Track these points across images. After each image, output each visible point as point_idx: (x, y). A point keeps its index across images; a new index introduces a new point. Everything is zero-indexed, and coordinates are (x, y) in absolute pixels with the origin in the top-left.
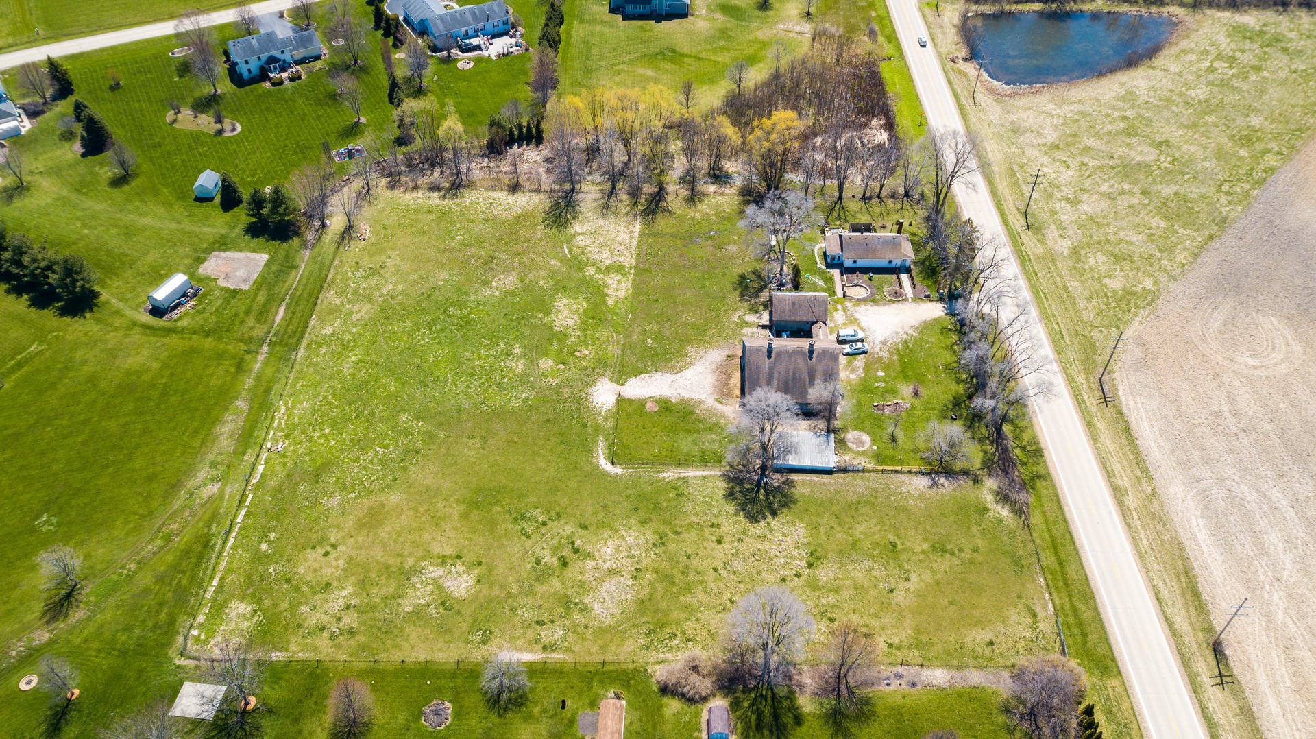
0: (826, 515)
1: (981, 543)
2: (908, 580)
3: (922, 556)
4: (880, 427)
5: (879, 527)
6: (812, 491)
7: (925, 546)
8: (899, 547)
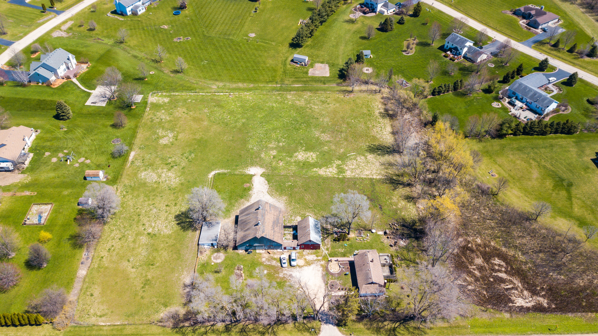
0: (174, 242)
1: (146, 301)
2: (133, 268)
3: (144, 275)
4: (226, 267)
5: (164, 260)
6: (189, 238)
7: (149, 277)
8: (151, 267)
